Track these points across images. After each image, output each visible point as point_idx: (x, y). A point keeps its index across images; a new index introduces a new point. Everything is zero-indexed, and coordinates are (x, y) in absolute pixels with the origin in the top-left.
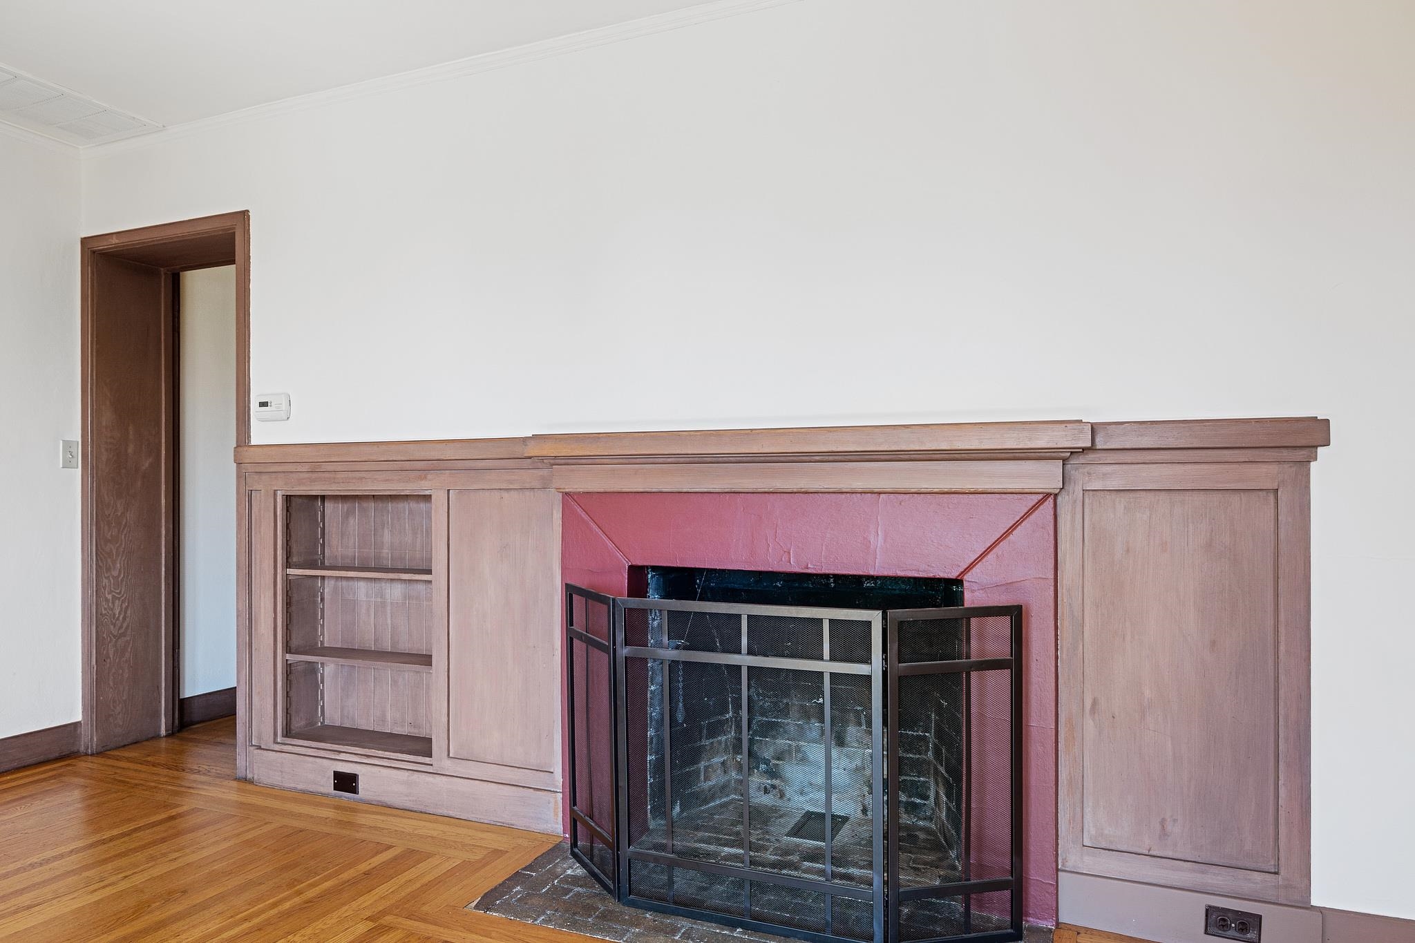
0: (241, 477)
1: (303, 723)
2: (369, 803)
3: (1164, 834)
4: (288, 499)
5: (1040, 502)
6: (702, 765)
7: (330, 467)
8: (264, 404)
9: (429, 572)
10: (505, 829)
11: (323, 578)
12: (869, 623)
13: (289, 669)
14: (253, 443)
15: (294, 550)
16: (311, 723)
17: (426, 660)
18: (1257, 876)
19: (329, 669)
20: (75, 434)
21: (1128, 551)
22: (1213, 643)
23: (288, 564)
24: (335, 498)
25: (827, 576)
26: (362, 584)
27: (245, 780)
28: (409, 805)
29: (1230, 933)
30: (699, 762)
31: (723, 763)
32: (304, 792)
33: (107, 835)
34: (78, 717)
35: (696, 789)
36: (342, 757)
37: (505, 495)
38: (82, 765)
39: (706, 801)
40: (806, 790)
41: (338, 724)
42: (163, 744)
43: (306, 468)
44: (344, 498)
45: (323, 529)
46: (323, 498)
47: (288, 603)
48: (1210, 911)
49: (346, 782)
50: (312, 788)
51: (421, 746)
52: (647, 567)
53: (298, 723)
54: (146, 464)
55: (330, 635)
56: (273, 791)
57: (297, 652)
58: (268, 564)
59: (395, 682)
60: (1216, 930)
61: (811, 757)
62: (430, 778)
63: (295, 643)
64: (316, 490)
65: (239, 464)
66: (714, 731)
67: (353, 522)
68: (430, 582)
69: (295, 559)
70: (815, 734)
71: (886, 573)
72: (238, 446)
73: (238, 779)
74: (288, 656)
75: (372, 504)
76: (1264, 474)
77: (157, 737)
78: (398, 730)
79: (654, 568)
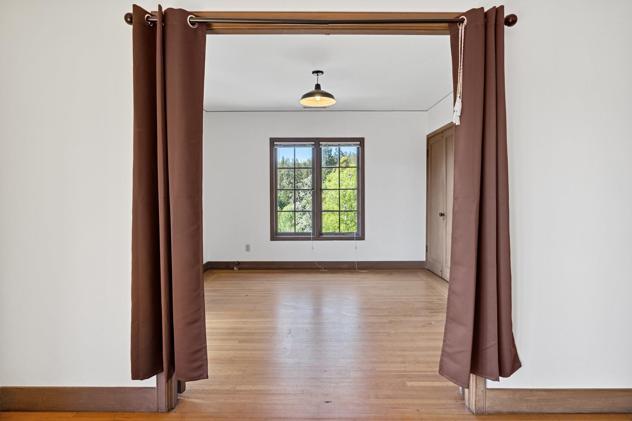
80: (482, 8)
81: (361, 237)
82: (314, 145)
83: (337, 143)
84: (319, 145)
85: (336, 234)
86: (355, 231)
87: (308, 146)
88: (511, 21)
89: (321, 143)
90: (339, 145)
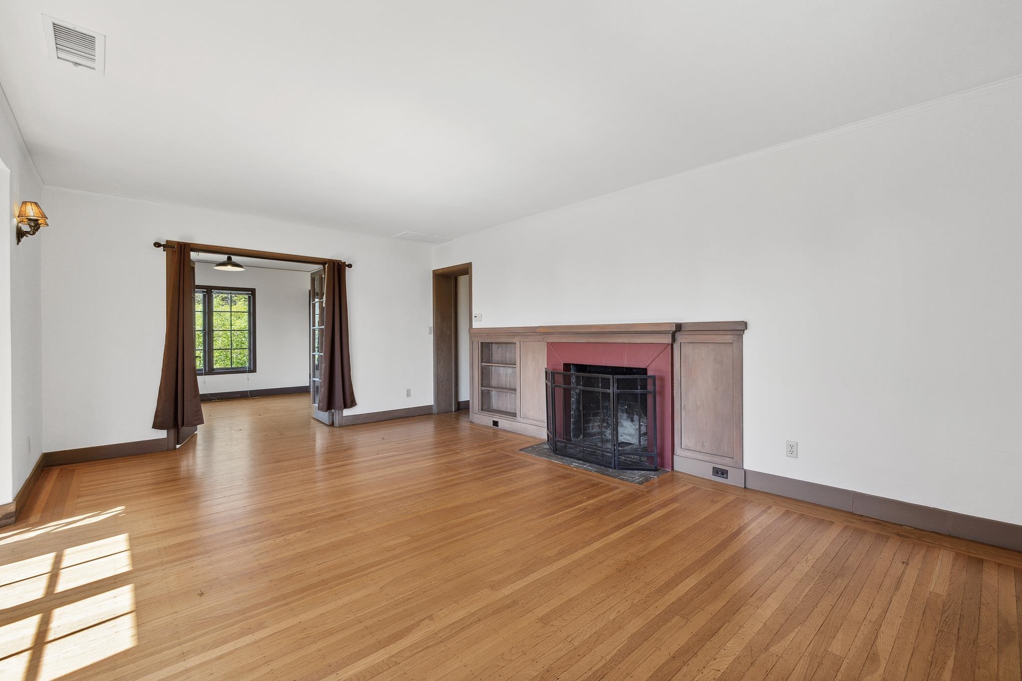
0: (471, 337)
1: (486, 407)
2: (501, 430)
3: (703, 446)
4: (482, 343)
5: (667, 346)
6: (591, 425)
7: (491, 334)
8: (475, 317)
9: (516, 365)
10: (534, 438)
11: (492, 366)
12: (609, 379)
13: (482, 391)
14: (473, 327)
15: (484, 358)
16: (489, 408)
17: (515, 390)
18: (728, 459)
19: (494, 393)
20: (431, 325)
21: (693, 361)
22: (716, 389)
23: (482, 362)
24: (495, 343)
25: (623, 368)
26: (501, 368)
27: (472, 422)
28: (511, 431)
29: (718, 475)
30: (589, 423)
31: (599, 425)
32: (486, 426)
33: (438, 429)
34: (433, 404)
35: (588, 432)
36: (495, 416)
37: (534, 343)
38: (434, 416)
39: (592, 436)
40: (623, 435)
41: (496, 409)
42: (453, 413)
43: (485, 335)
44: (497, 343)
45: (492, 352)
46: (492, 343)
47: (482, 373)
48: (714, 468)
49: (496, 423)
50: (487, 425)
51: (514, 415)
52: (570, 364)
53: (485, 407)
54: (449, 333)
55: (494, 382)
56: (478, 425)
57: (485, 387)
58: (477, 362)
59: (510, 397)
60: (715, 474)
61: (624, 425)
62: (516, 423)
63: (484, 385)
64: (488, 341)
65: (470, 333)
66: (596, 415)
67: (500, 349)
68: (516, 367)
69: (484, 360)
70: (625, 418)
71: (627, 366)
72: (470, 328)
73: (470, 422)
74: (482, 388)
75: (504, 345)
76: (729, 338)
77: (452, 411)
78: (511, 411)
79: (573, 364)
80: (345, 262)
81: (253, 369)
82: (206, 292)
83: (229, 292)
84: (211, 292)
85: (228, 369)
86: (247, 365)
87: (200, 293)
88: (350, 266)
89: (212, 290)
90: (231, 293)
